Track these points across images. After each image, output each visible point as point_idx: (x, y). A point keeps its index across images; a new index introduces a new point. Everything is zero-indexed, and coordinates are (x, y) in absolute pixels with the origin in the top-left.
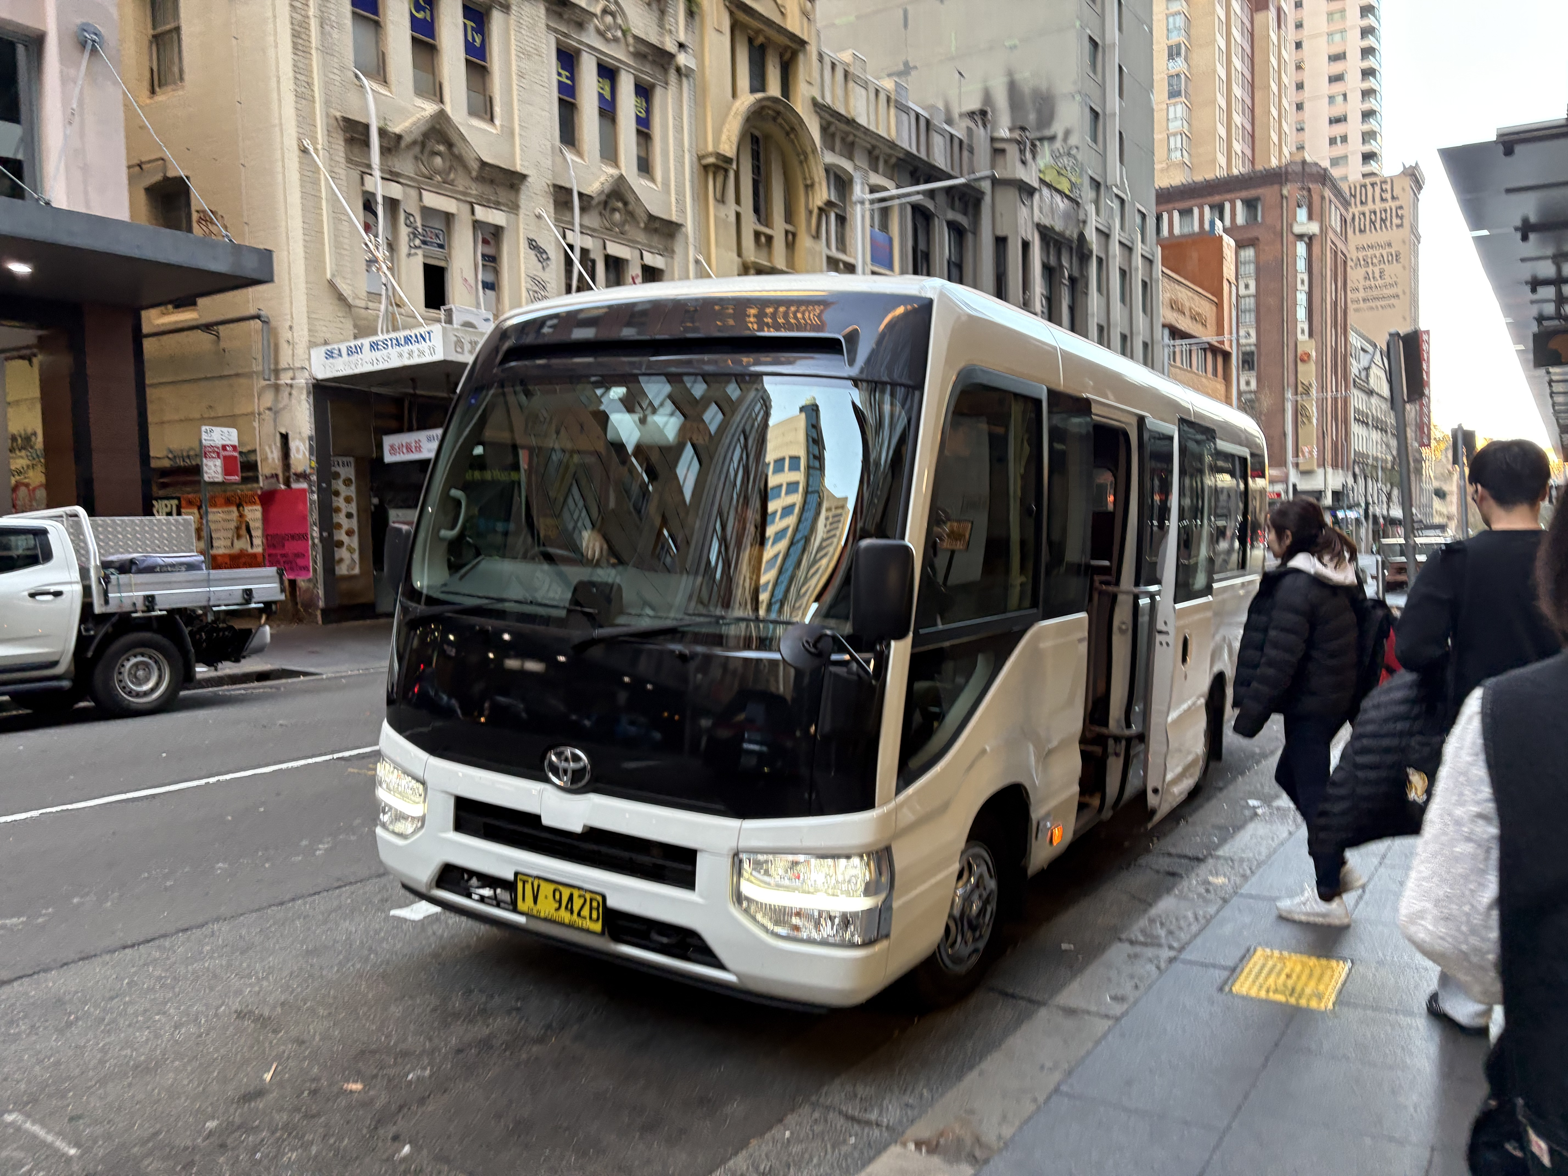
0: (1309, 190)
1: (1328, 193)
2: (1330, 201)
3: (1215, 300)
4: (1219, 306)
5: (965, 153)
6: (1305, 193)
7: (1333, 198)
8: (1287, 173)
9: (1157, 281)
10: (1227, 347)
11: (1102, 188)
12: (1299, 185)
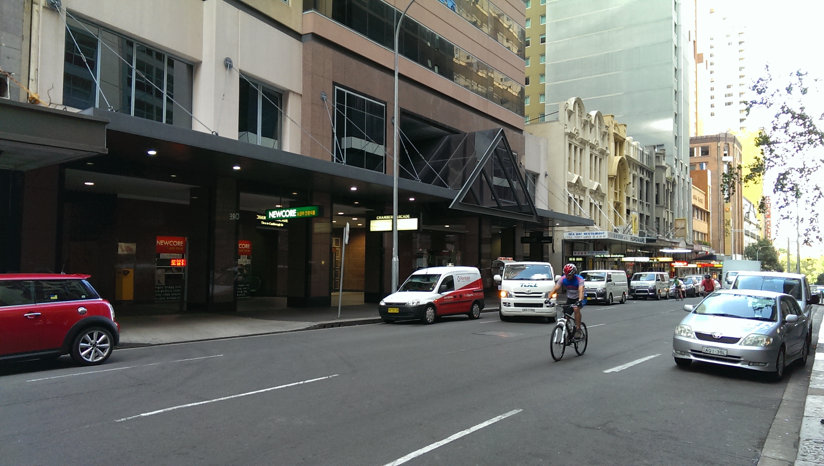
0: (728, 144)
1: (735, 145)
2: (736, 149)
3: (705, 193)
4: (706, 195)
5: (650, 159)
6: (727, 145)
7: (737, 147)
8: (719, 137)
9: (691, 189)
10: (708, 211)
11: (677, 161)
12: (725, 142)
